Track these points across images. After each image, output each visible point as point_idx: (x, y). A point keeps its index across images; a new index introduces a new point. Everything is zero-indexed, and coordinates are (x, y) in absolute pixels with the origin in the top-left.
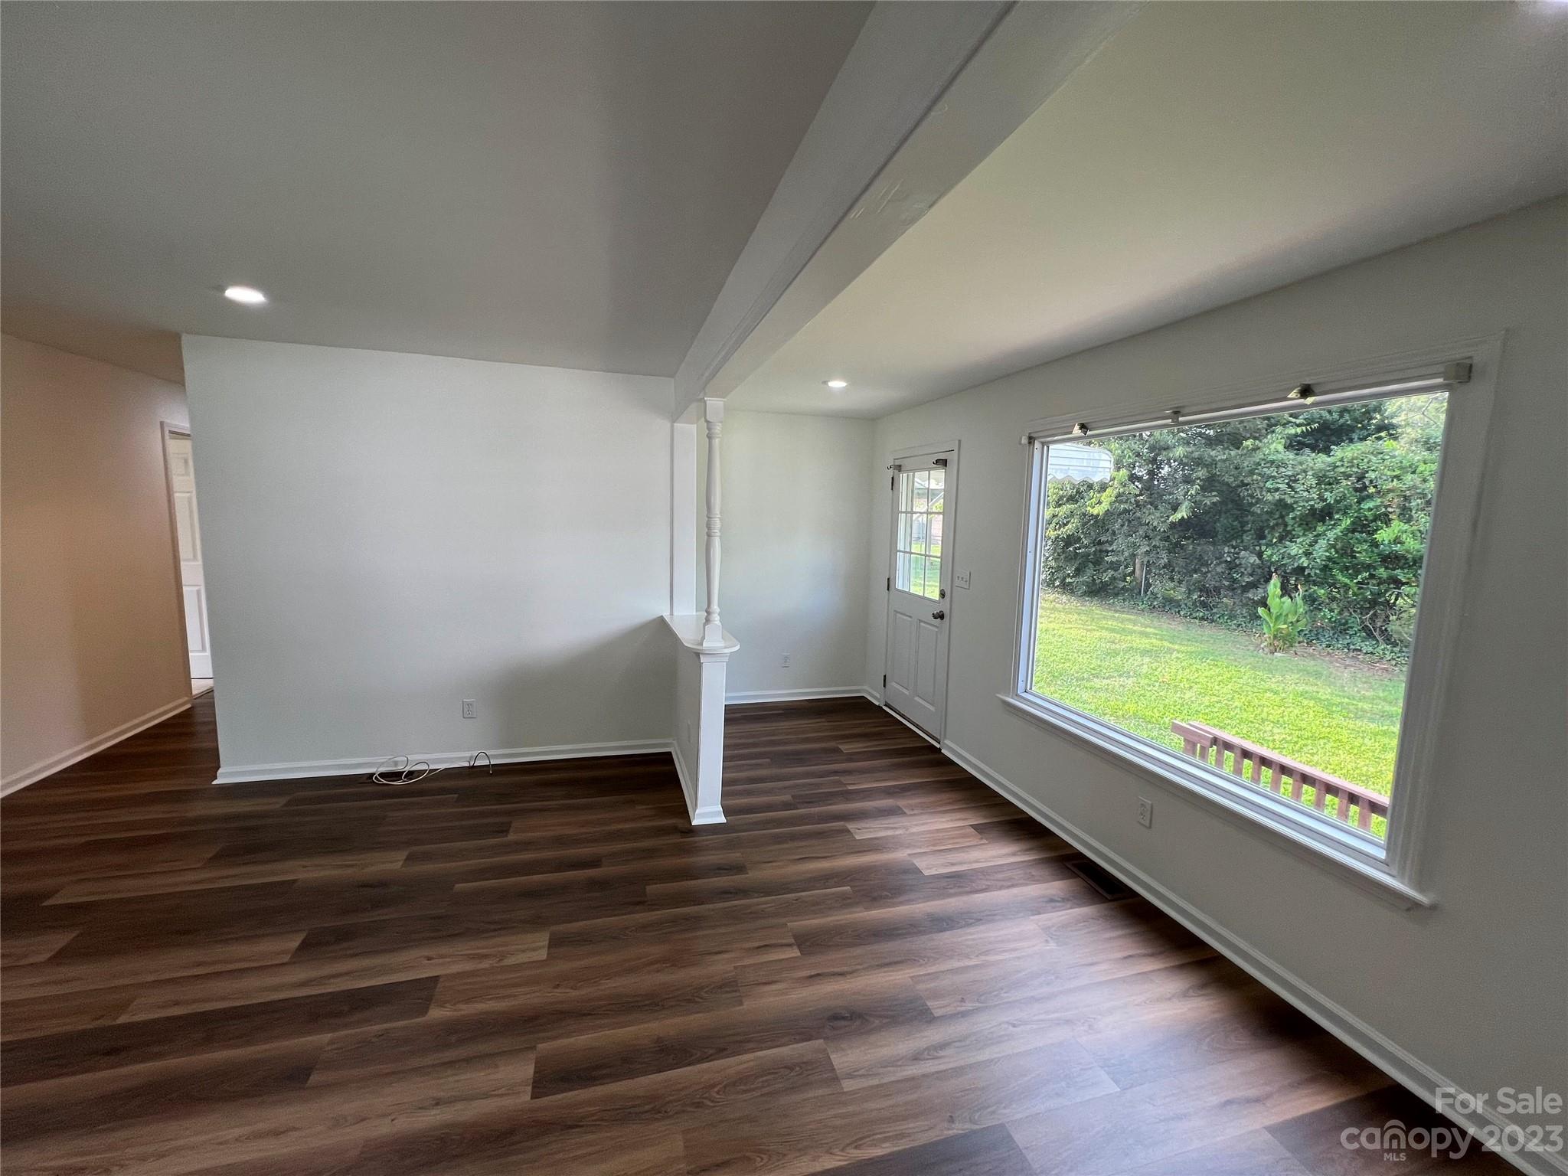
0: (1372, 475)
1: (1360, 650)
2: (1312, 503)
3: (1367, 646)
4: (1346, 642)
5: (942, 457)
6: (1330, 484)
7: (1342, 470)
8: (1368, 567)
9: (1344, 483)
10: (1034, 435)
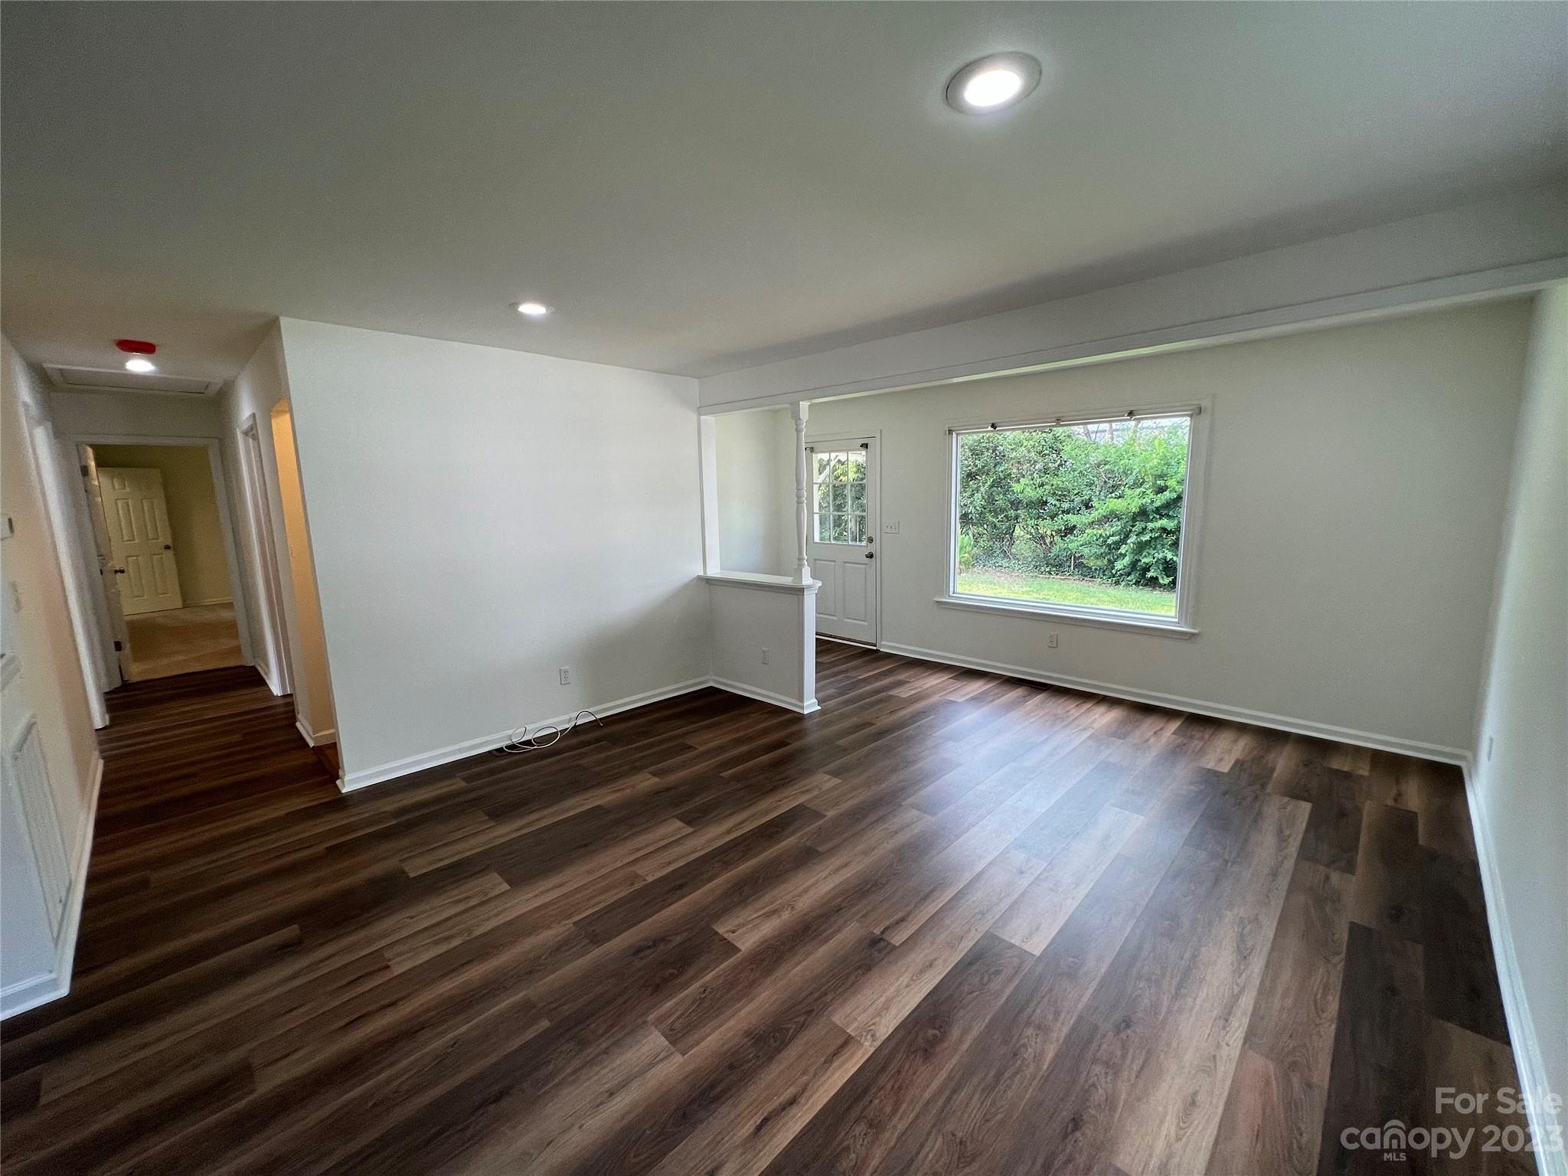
0: (1001, 448)
1: (1001, 566)
2: (970, 468)
3: (1004, 562)
4: (993, 562)
5: (864, 441)
6: (977, 455)
7: (984, 445)
8: (1002, 510)
9: (986, 454)
10: (952, 429)
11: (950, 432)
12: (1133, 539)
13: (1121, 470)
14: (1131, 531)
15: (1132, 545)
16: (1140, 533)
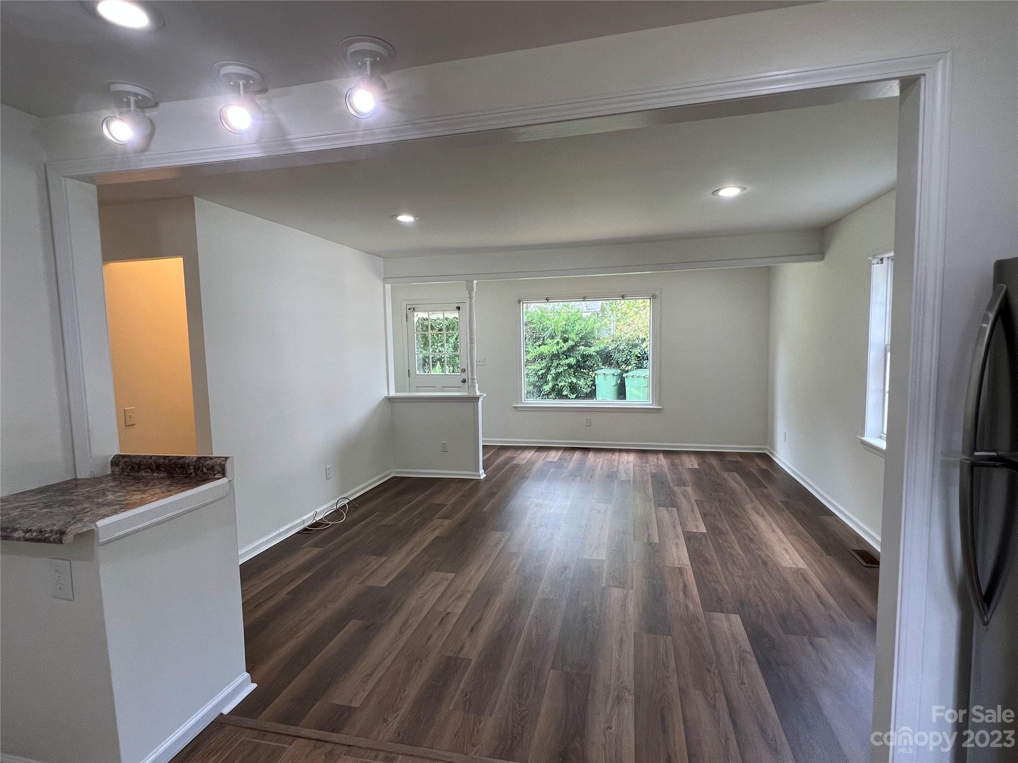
5: (457, 305)
10: (521, 300)
11: (520, 301)
12: (553, 371)
13: (541, 329)
14: (551, 366)
15: (553, 375)
16: (556, 367)
